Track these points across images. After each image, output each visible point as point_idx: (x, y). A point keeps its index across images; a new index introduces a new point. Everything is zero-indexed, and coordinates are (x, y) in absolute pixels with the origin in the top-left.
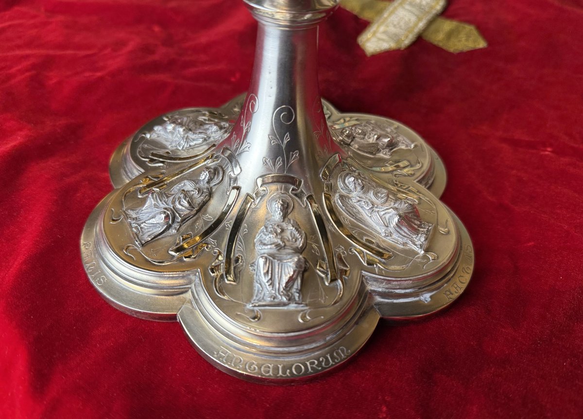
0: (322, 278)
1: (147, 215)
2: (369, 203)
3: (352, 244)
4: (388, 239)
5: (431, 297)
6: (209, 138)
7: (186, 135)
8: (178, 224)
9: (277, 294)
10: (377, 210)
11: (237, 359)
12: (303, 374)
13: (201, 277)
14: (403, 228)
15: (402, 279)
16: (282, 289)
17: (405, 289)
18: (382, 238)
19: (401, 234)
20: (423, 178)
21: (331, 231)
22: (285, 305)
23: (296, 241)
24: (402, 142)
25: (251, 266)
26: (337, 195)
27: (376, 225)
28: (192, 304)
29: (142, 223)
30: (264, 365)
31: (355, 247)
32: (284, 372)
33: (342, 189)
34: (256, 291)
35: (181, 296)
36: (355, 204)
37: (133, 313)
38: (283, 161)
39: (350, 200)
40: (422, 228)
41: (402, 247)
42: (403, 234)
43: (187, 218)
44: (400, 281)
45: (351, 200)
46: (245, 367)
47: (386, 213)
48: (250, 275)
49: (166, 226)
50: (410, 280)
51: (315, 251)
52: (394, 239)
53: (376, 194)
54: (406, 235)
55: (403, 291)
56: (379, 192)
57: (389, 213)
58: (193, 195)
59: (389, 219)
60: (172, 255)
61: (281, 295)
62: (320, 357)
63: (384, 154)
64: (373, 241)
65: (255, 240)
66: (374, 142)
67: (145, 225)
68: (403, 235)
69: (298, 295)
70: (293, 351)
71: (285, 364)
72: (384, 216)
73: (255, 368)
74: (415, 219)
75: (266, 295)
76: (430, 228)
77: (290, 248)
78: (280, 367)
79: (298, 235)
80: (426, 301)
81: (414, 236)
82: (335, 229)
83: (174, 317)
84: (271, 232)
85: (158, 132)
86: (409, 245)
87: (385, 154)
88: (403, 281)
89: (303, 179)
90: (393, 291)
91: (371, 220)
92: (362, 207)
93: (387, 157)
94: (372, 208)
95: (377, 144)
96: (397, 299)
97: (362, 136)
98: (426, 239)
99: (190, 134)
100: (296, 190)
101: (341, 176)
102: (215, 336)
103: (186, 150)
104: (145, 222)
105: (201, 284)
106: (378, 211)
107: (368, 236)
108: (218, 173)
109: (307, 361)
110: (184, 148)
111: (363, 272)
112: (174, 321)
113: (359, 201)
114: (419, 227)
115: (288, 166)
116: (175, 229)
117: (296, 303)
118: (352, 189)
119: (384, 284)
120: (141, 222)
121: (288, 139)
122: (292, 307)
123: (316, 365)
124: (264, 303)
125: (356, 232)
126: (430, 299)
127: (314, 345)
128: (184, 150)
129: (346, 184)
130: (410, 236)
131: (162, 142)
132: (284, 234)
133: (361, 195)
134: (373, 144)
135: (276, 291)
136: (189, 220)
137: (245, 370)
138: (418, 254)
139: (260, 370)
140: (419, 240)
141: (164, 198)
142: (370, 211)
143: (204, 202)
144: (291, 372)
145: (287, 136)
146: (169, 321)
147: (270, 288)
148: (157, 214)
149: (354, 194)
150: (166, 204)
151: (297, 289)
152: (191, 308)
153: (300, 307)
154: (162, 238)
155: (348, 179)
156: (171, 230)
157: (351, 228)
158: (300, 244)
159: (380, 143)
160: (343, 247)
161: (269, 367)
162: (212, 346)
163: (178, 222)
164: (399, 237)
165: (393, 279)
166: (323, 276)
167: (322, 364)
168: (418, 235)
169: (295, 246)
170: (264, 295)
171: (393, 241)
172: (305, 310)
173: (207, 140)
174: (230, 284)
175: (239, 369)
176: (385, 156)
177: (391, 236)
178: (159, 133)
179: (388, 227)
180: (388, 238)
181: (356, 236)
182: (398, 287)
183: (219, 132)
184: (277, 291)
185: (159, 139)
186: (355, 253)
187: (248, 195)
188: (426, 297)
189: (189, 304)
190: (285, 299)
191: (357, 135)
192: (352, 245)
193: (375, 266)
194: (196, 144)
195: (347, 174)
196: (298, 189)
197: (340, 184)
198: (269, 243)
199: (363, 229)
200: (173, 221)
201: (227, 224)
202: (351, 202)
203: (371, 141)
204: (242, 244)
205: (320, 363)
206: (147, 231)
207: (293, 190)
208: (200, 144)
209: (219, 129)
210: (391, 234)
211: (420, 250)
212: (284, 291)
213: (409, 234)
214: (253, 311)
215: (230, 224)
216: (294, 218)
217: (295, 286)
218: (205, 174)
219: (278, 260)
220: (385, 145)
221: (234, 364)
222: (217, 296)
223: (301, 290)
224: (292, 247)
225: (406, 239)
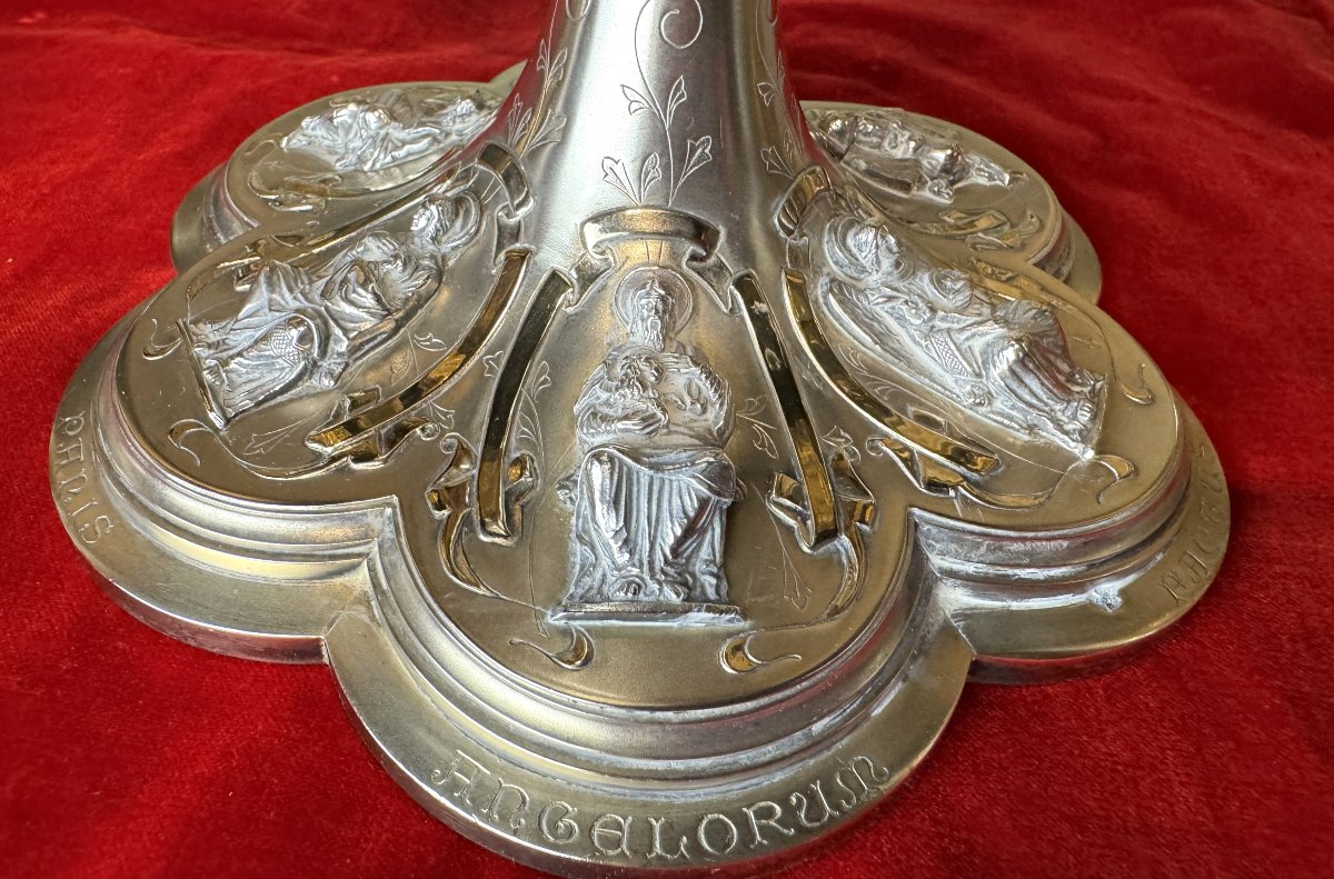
0: (789, 529)
1: (249, 332)
2: (921, 305)
3: (877, 427)
4: (980, 415)
5: (1123, 592)
6: (448, 135)
7: (383, 132)
8: (339, 361)
9: (647, 578)
10: (945, 325)
11: (509, 794)
12: (737, 851)
13: (400, 519)
14: (1027, 381)
15: (1040, 534)
16: (659, 562)
17: (1047, 565)
18: (962, 412)
19: (1020, 399)
20: (1049, 256)
21: (808, 386)
22: (672, 612)
23: (704, 410)
24: (976, 166)
25: (562, 487)
26: (823, 280)
27: (941, 372)
28: (369, 607)
29: (232, 357)
30: (603, 820)
31: (887, 436)
32: (670, 845)
33: (836, 263)
34: (578, 568)
35: (338, 580)
36: (877, 308)
37: (186, 633)
38: (666, 168)
39: (861, 298)
40: (1079, 384)
41: (1027, 438)
42: (1028, 397)
43: (368, 342)
44: (1032, 539)
45: (867, 297)
46: (540, 824)
47: (973, 335)
48: (558, 516)
49: (302, 363)
50: (1064, 537)
51: (762, 445)
52: (999, 414)
53: (939, 282)
54: (1034, 401)
55: (1040, 574)
56: (945, 277)
57: (982, 335)
58: (388, 272)
59: (984, 353)
60: (314, 452)
61: (660, 583)
62: (790, 793)
63: (934, 192)
64: (938, 418)
65: (576, 408)
66: (909, 155)
67: (240, 364)
68: (1026, 403)
69: (714, 581)
70: (704, 770)
71: (674, 814)
72: (967, 344)
73: (570, 831)
74: (1057, 356)
75: (611, 579)
76: (1098, 385)
77: (686, 431)
78: (657, 826)
79: (709, 393)
80: (1109, 605)
81: (1058, 407)
82: (819, 378)
83: (313, 648)
84: (625, 382)
85: (309, 132)
86: (1044, 434)
87: (939, 193)
88: (1040, 539)
89: (726, 226)
90: (1010, 571)
91: (926, 358)
92: (897, 319)
93: (945, 201)
94: (930, 319)
95: (917, 163)
96: (1023, 598)
97: (875, 140)
98: (1093, 419)
99: (395, 128)
100: (702, 259)
101: (834, 229)
102: (441, 714)
103: (382, 172)
104: (240, 354)
105: (400, 543)
106: (949, 331)
107: (921, 404)
108: (467, 212)
109: (749, 807)
110: (378, 166)
111: (916, 511)
112: (314, 661)
113: (890, 298)
114: (1068, 381)
115: (680, 184)
116: (330, 374)
117: (709, 610)
118: (868, 266)
119: (983, 549)
120: (231, 352)
121: (682, 96)
122: (698, 620)
123: (777, 821)
124: (605, 607)
125: (883, 392)
126: (1119, 600)
127: (771, 751)
128: (376, 171)
129: (850, 251)
130: (1046, 405)
131: (318, 155)
132: (665, 388)
133: (897, 284)
134: (907, 160)
135: (641, 567)
136: (373, 348)
137: (538, 836)
138: (1075, 459)
139: (590, 836)
140: (1074, 417)
141: (303, 283)
142: (925, 329)
143: (420, 296)
144: (695, 846)
145: (678, 88)
146: (296, 662)
147: (623, 558)
148: (277, 327)
149: (873, 279)
150: (306, 299)
151: (708, 563)
152: (367, 620)
153: (724, 622)
154: (291, 401)
155: (857, 234)
156: (316, 377)
157: (868, 379)
158: (715, 417)
159: (925, 162)
160: (847, 436)
161: (619, 827)
162: (429, 751)
163: (340, 355)
164: (1013, 407)
165: (1012, 534)
166: (791, 522)
167: (796, 817)
168: (1069, 402)
169: (700, 426)
170: (603, 580)
171: (995, 421)
172: (739, 632)
173: (439, 142)
174: (493, 544)
175: (515, 833)
176: (938, 199)
177: (990, 404)
178: (314, 133)
179: (979, 375)
180: (983, 409)
181: (885, 401)
182: (1027, 561)
183: (474, 117)
184: (646, 568)
185: (311, 149)
186: (885, 453)
187: (554, 275)
188: (1107, 592)
189: (363, 609)
190: (671, 596)
191: (861, 137)
192: (873, 430)
193: (952, 493)
194: (409, 154)
195: (851, 224)
196: (708, 256)
197: (830, 251)
198: (620, 413)
199: (901, 382)
200: (323, 353)
201: (487, 361)
202: (865, 303)
203: (898, 153)
204: (533, 421)
205: (790, 812)
206: (244, 379)
207: (694, 257)
208: (420, 152)
209: (473, 108)
210: (990, 397)
211: (1081, 446)
212: (669, 570)
213: (1045, 398)
214: (566, 632)
215: (497, 360)
216: (695, 344)
217: (705, 553)
218: (428, 213)
219: (651, 467)
220: (939, 168)
221: (499, 813)
222: (451, 581)
223: (724, 566)
224: (691, 429)
225: (1035, 413)
